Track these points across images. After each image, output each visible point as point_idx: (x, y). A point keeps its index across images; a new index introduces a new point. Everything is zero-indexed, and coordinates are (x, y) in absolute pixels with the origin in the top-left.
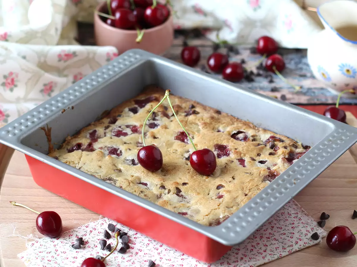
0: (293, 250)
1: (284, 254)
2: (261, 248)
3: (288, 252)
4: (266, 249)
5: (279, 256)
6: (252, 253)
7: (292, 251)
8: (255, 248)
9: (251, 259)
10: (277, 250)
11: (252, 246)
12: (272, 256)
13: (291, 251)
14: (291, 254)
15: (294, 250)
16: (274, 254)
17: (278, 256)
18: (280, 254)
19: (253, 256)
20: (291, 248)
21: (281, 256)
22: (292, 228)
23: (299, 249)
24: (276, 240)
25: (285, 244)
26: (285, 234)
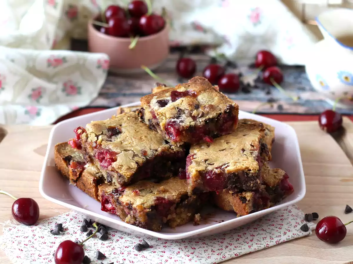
0: (281, 240)
1: (271, 244)
2: (247, 237)
3: (276, 242)
4: (253, 239)
5: (266, 246)
6: (238, 242)
8: (241, 237)
9: (236, 248)
10: (264, 240)
11: (239, 236)
12: (259, 245)
13: (279, 242)
16: (261, 244)
17: (265, 246)
18: (267, 244)
19: (238, 245)
20: (279, 238)
21: (268, 245)
22: (281, 220)
23: (287, 239)
24: (264, 231)
25: (273, 234)
26: (273, 225)
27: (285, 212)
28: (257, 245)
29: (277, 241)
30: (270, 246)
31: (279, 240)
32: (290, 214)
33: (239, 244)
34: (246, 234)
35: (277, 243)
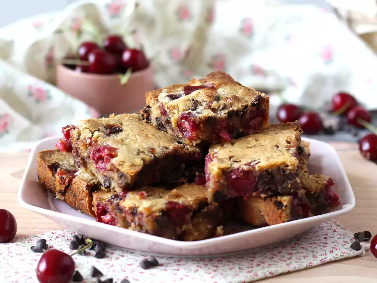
0: (327, 259)
1: (315, 263)
2: (284, 256)
3: (321, 261)
4: (291, 257)
5: (308, 265)
6: (272, 260)
7: (326, 261)
8: (276, 256)
11: (272, 254)
12: (300, 264)
13: (324, 260)
14: (324, 264)
16: (302, 262)
18: (310, 262)
20: (324, 257)
21: (311, 264)
22: (325, 238)
23: (334, 258)
24: (304, 249)
25: (316, 253)
26: (316, 243)
27: (329, 231)
28: (297, 263)
29: (322, 260)
30: (313, 265)
31: (325, 259)
32: (336, 233)
34: (282, 252)
35: (322, 262)
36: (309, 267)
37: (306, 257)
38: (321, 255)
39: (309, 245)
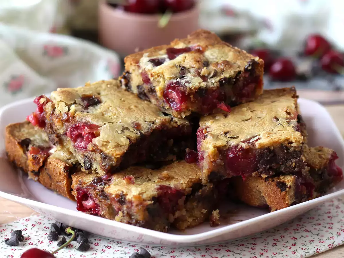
0: (334, 243)
1: (323, 249)
2: (288, 241)
3: (328, 246)
4: (295, 243)
5: (316, 251)
6: (275, 247)
7: (334, 246)
8: (279, 241)
9: (275, 255)
10: (311, 243)
11: (275, 240)
12: (306, 251)
13: (332, 245)
14: (333, 249)
15: (336, 244)
16: (309, 249)
17: (314, 251)
18: (317, 249)
19: (277, 251)
20: (332, 241)
21: (318, 251)
22: (329, 217)
23: (343, 242)
24: (308, 232)
25: (322, 236)
26: (320, 224)
27: (331, 208)
28: (303, 250)
29: (330, 245)
30: (321, 251)
31: (333, 243)
32: (339, 210)
33: (278, 249)
34: (285, 237)
35: (330, 247)
36: (316, 253)
37: (311, 242)
38: (328, 239)
39: (313, 226)
